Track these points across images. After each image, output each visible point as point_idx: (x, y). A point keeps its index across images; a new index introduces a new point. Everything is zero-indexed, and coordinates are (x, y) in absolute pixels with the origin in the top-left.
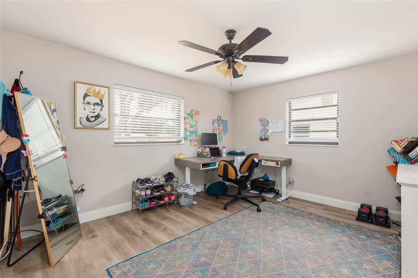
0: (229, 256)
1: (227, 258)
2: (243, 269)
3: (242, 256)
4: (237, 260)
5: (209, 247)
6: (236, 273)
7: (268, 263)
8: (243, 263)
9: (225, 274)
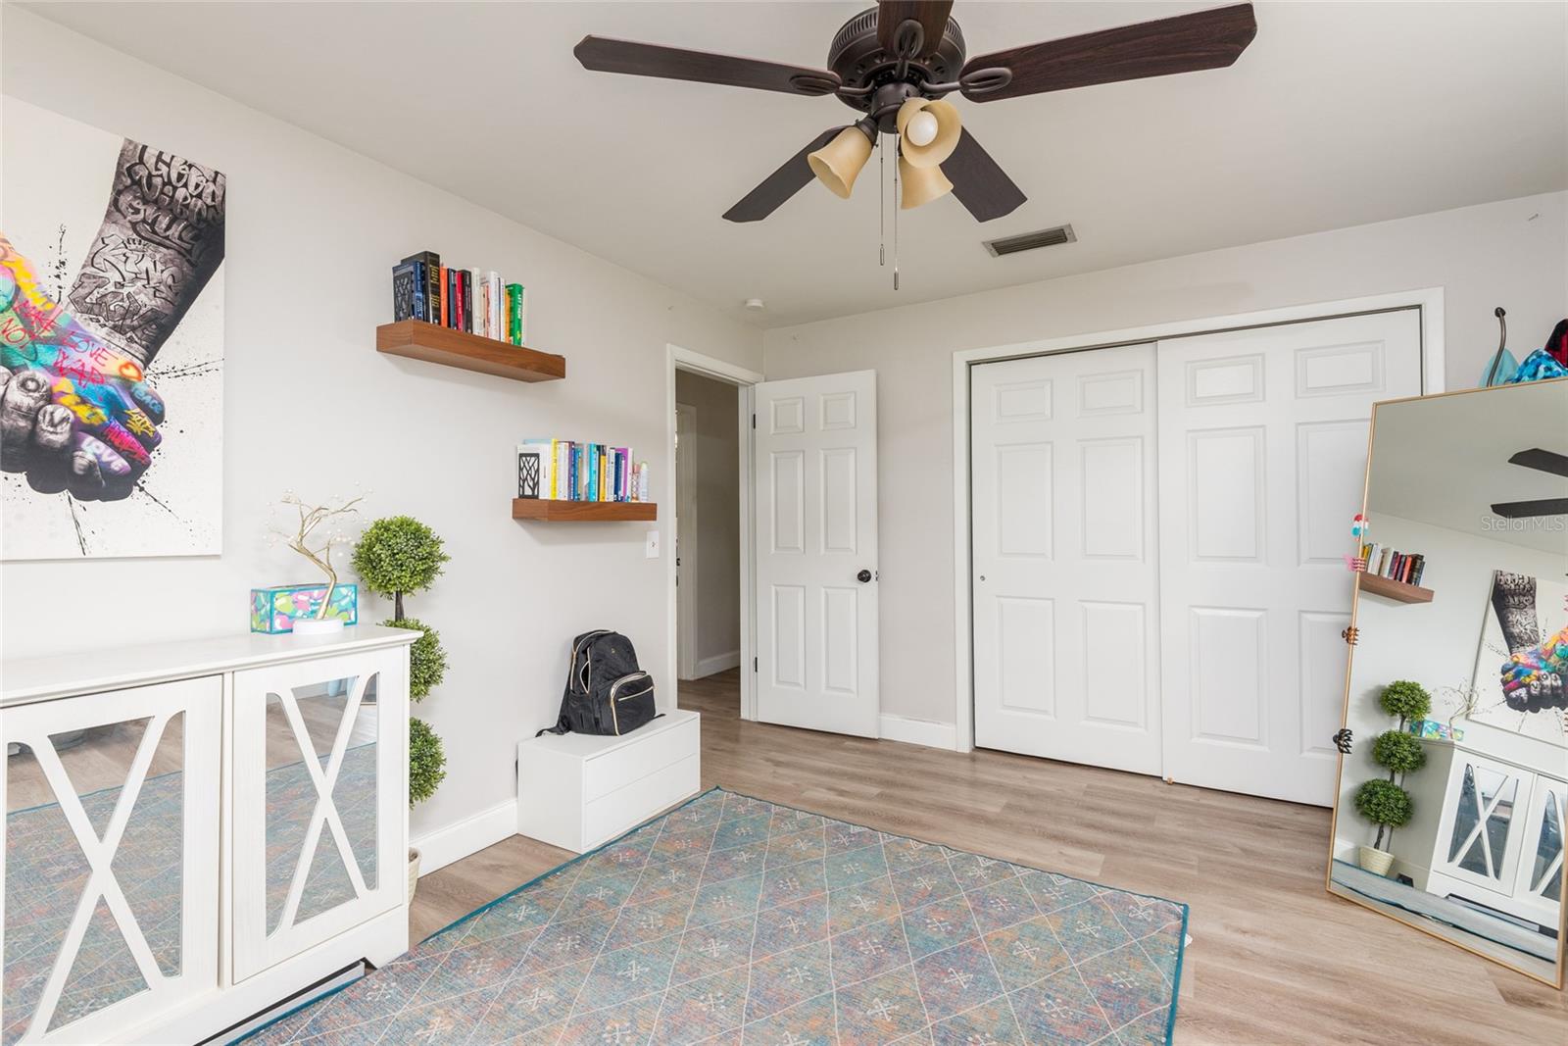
0: (873, 1008)
1: (877, 1000)
2: (809, 971)
3: (823, 1019)
4: (837, 998)
5: (977, 1036)
6: (828, 957)
7: (723, 1007)
8: (811, 991)
9: (860, 946)
